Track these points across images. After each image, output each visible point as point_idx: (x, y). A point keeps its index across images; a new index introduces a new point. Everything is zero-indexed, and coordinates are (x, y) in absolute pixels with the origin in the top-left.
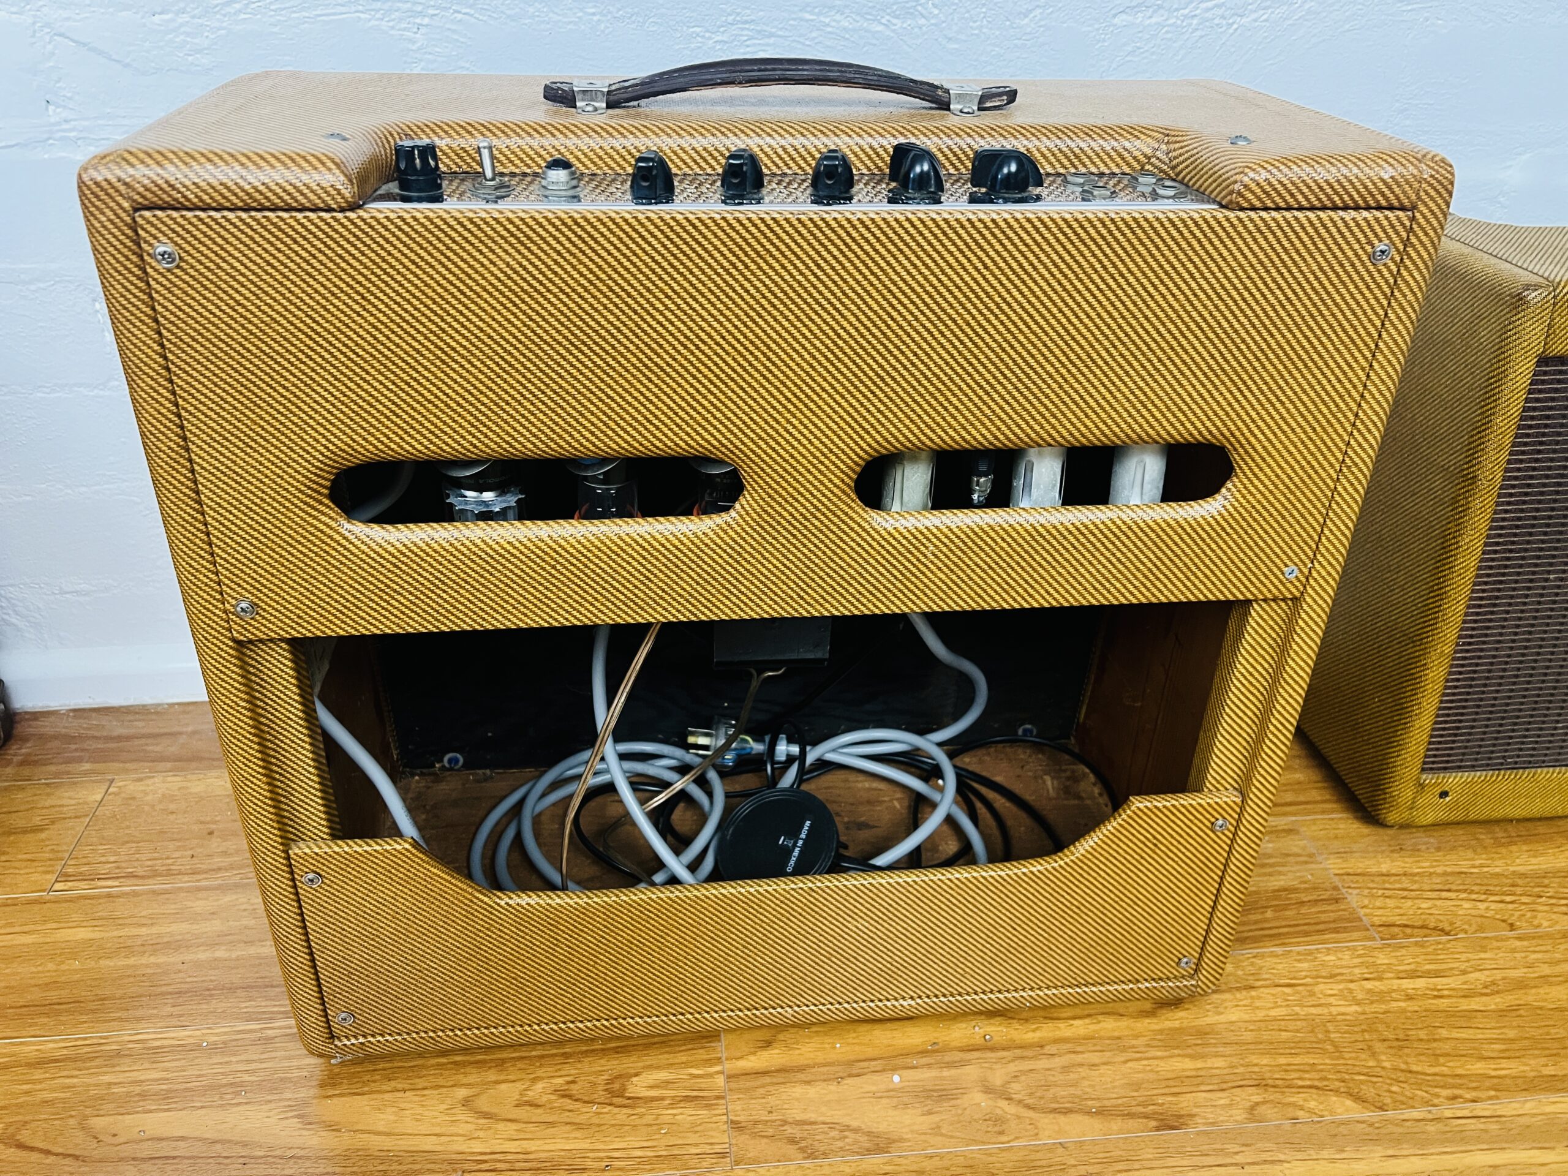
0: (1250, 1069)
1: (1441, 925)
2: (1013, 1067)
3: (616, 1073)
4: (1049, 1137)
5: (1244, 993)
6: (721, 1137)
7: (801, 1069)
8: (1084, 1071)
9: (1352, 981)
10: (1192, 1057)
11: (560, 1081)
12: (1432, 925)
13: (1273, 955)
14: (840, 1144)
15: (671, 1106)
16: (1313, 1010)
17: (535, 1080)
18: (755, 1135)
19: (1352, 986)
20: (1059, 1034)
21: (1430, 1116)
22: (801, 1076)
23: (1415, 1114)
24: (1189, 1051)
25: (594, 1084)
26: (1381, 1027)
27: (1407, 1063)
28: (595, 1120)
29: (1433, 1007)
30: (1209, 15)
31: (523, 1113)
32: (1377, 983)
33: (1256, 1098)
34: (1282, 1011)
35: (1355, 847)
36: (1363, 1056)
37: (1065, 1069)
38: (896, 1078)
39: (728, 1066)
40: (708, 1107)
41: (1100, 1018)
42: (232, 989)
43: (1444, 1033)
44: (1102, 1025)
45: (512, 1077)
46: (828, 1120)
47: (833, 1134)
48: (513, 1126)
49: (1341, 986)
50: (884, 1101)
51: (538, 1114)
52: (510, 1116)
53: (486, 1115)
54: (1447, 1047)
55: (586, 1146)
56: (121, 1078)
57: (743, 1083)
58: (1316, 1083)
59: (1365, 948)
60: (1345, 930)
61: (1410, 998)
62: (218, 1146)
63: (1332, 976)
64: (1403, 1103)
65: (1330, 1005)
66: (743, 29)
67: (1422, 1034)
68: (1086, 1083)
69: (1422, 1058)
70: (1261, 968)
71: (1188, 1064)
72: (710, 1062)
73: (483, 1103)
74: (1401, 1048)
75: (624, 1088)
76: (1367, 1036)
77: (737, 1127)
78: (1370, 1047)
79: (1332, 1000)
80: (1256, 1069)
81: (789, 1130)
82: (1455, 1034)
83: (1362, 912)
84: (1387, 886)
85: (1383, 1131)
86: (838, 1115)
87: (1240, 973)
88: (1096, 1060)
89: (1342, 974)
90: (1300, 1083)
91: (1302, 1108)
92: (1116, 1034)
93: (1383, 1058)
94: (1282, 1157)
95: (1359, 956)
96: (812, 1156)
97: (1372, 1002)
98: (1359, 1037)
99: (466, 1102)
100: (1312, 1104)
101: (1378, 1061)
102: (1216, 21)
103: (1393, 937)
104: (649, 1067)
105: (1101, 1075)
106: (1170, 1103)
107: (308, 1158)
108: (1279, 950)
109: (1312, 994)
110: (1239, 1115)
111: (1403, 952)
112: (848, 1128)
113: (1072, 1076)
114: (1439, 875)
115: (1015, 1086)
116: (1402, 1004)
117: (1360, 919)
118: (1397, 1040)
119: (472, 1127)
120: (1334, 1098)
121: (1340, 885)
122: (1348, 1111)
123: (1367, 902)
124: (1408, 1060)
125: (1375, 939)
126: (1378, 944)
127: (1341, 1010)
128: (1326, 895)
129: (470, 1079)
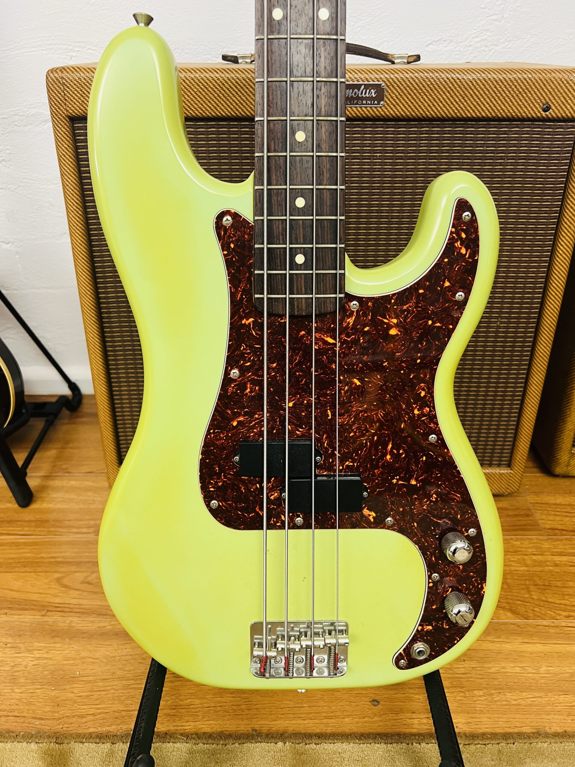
9: (526, 555)
19: (525, 557)
21: (553, 625)
23: (545, 623)
26: (536, 579)
27: (546, 597)
29: (569, 571)
31: (83, 586)
32: (540, 557)
35: (546, 490)
36: (523, 592)
43: (571, 584)
45: (82, 570)
48: (78, 592)
49: (519, 557)
51: (90, 587)
52: (77, 588)
54: (571, 591)
59: (537, 539)
60: (529, 530)
63: (516, 552)
64: (539, 617)
65: (511, 566)
67: (559, 584)
69: (556, 595)
73: (65, 581)
74: (545, 589)
76: (527, 582)
78: (528, 588)
79: (513, 564)
83: (541, 522)
84: (558, 510)
85: (524, 630)
89: (521, 551)
95: (533, 543)
97: (535, 566)
98: (523, 582)
99: (58, 580)
101: (530, 595)
103: (555, 535)
111: (559, 542)
116: (551, 568)
117: (538, 525)
118: (544, 585)
119: (57, 591)
120: (502, 612)
121: (532, 508)
122: (507, 618)
123: (544, 517)
124: (548, 596)
125: (544, 535)
126: (545, 538)
127: (517, 568)
128: (523, 512)
129: (62, 570)
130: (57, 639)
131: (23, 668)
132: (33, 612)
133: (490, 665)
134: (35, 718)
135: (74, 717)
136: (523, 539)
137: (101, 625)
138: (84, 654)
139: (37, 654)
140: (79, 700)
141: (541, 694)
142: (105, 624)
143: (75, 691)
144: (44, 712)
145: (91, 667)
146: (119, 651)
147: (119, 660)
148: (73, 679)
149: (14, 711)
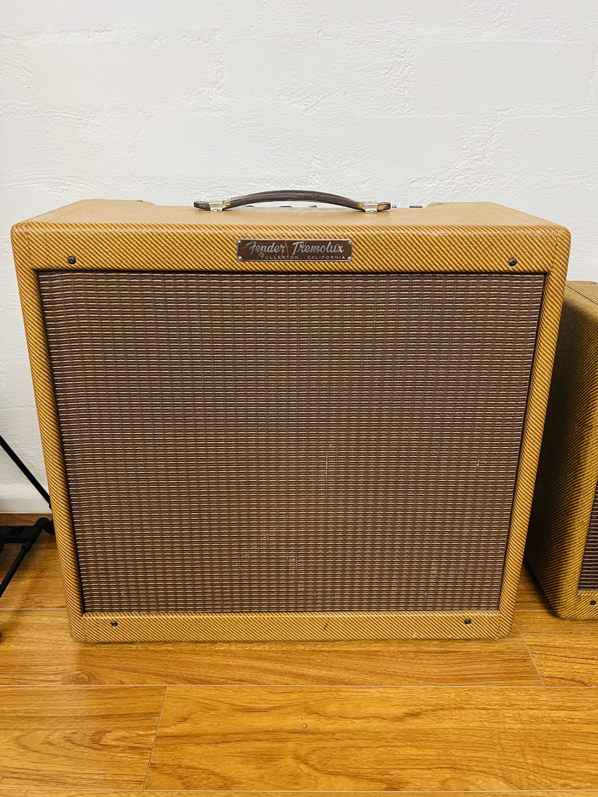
0: (449, 758)
1: (583, 680)
2: (314, 745)
3: (99, 730)
4: (323, 789)
5: (458, 711)
6: (142, 772)
7: (197, 736)
8: (353, 751)
9: (522, 709)
10: (418, 748)
11: (69, 731)
12: (577, 679)
13: (480, 690)
14: (205, 782)
15: (122, 752)
16: (496, 725)
17: (56, 730)
18: (162, 773)
19: (521, 712)
20: (345, 727)
22: (197, 740)
24: (417, 744)
25: (86, 735)
26: (532, 739)
27: (542, 762)
28: (79, 756)
29: (567, 729)
30: (461, 182)
31: (44, 748)
32: (536, 712)
33: (448, 776)
35: (544, 629)
36: (517, 755)
37: (343, 749)
38: (247, 746)
39: (160, 731)
40: (142, 754)
41: (371, 719)
43: (569, 745)
44: (371, 724)
45: (44, 728)
46: (203, 767)
47: (204, 776)
48: (38, 755)
49: (515, 712)
50: (237, 759)
51: (52, 749)
52: (37, 749)
53: (25, 747)
54: (568, 753)
55: (70, 770)
57: (165, 742)
58: (485, 770)
59: (535, 690)
60: (526, 678)
61: (554, 722)
63: (511, 705)
64: (533, 786)
65: (506, 723)
67: (556, 745)
68: (353, 758)
69: (552, 759)
70: (471, 697)
71: (414, 751)
72: (150, 728)
73: (25, 740)
74: (541, 752)
75: (100, 739)
76: (523, 743)
77: (153, 766)
78: (523, 750)
79: (507, 720)
80: (453, 758)
81: (180, 771)
82: (575, 747)
83: (538, 668)
84: (557, 654)
86: (209, 765)
87: (458, 699)
88: (363, 745)
89: (517, 705)
90: (476, 769)
91: (473, 784)
92: (377, 730)
93: (529, 757)
95: (530, 695)
96: (188, 788)
97: (531, 723)
98: (517, 743)
99: (18, 739)
100: (480, 782)
101: (526, 759)
102: (465, 185)
103: (553, 685)
104: (118, 728)
105: (363, 754)
106: (398, 774)
108: (484, 687)
109: (497, 715)
110: (435, 785)
111: (557, 694)
112: (213, 773)
113: (346, 753)
114: (589, 650)
115: (313, 756)
116: (548, 726)
117: (536, 673)
118: (540, 747)
120: (494, 780)
121: (529, 651)
122: (500, 788)
123: (542, 663)
124: (544, 760)
125: (542, 685)
126: (543, 688)
127: (512, 726)
128: (520, 657)
129: (23, 727)
136: (519, 690)
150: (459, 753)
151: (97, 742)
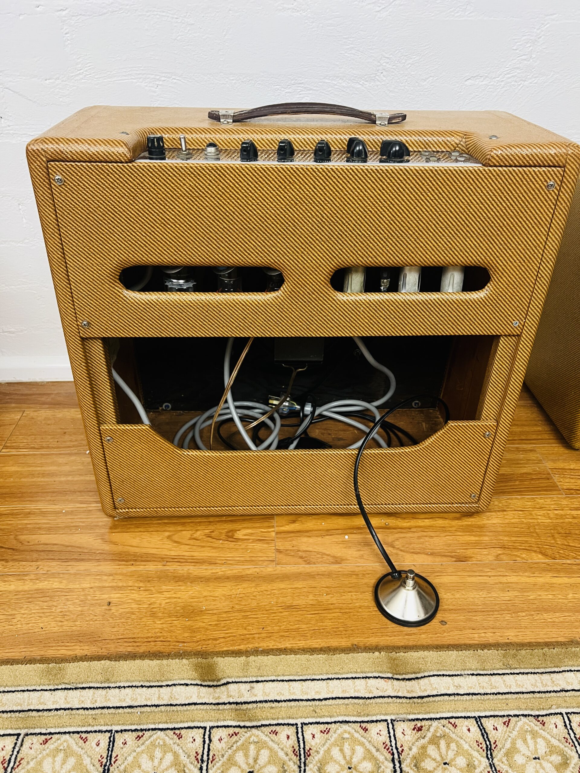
0: (499, 541)
2: (397, 536)
3: (231, 529)
4: (409, 562)
5: (501, 513)
6: (272, 555)
7: (307, 531)
8: (427, 539)
9: (550, 510)
10: (475, 536)
11: (207, 531)
13: (516, 499)
14: (321, 560)
15: (253, 542)
16: (530, 521)
17: (197, 530)
18: (287, 555)
19: (549, 512)
20: (418, 524)
21: (575, 563)
22: (307, 534)
23: (568, 561)
24: (474, 533)
25: (221, 533)
26: (559, 528)
28: (221, 546)
30: (509, 80)
31: (191, 542)
32: (560, 511)
33: (500, 552)
34: (517, 520)
35: (561, 458)
36: (549, 539)
37: (419, 538)
38: (347, 537)
39: (276, 529)
40: (268, 543)
41: (437, 519)
42: (75, 492)
44: (438, 522)
45: (188, 529)
46: (316, 551)
47: (318, 556)
48: (189, 547)
49: (544, 512)
50: (340, 545)
51: (197, 543)
52: (187, 543)
53: (176, 542)
55: (217, 555)
56: (31, 522)
57: (282, 535)
58: (527, 548)
59: (557, 497)
60: (550, 490)
61: (574, 518)
62: (70, 548)
63: (541, 508)
64: (564, 557)
65: (538, 519)
66: (298, 87)
68: (427, 543)
69: (576, 541)
70: (510, 504)
71: (473, 538)
72: (269, 527)
73: (176, 538)
74: (566, 537)
75: (233, 535)
76: (552, 531)
77: (279, 551)
78: (553, 536)
80: (501, 541)
81: (300, 553)
83: (559, 484)
84: (572, 474)
85: (553, 567)
86: (321, 549)
87: (500, 505)
88: (433, 535)
89: (545, 507)
90: (520, 547)
91: (519, 557)
92: (443, 526)
93: (558, 540)
94: (507, 574)
95: (554, 501)
96: (309, 563)
97: (557, 519)
98: (548, 531)
99: (169, 537)
100: (524, 556)
101: (556, 541)
102: (512, 83)
103: (571, 494)
104: (244, 528)
105: (434, 541)
106: (462, 552)
107: (105, 554)
108: (519, 497)
109: (531, 514)
110: (491, 558)
111: (575, 500)
112: (325, 554)
113: (422, 540)
115: (397, 543)
116: (570, 520)
117: (558, 486)
118: (566, 533)
119: (171, 546)
120: (534, 554)
121: (551, 472)
122: (539, 559)
123: (562, 480)
124: (569, 541)
125: (563, 494)
126: (564, 496)
127: (543, 521)
128: (544, 476)
129: (171, 529)
130: (180, 583)
131: (158, 606)
132: (156, 563)
133: (528, 594)
134: (178, 642)
135: (209, 640)
136: (547, 498)
137: (214, 571)
138: (205, 594)
139: (167, 595)
140: (210, 627)
141: (570, 614)
142: (217, 571)
143: (205, 621)
144: (184, 637)
145: (214, 603)
146: (233, 591)
147: (235, 597)
148: (201, 612)
149: (160, 637)
150: (506, 538)
151: (232, 537)
